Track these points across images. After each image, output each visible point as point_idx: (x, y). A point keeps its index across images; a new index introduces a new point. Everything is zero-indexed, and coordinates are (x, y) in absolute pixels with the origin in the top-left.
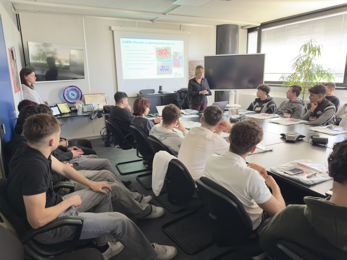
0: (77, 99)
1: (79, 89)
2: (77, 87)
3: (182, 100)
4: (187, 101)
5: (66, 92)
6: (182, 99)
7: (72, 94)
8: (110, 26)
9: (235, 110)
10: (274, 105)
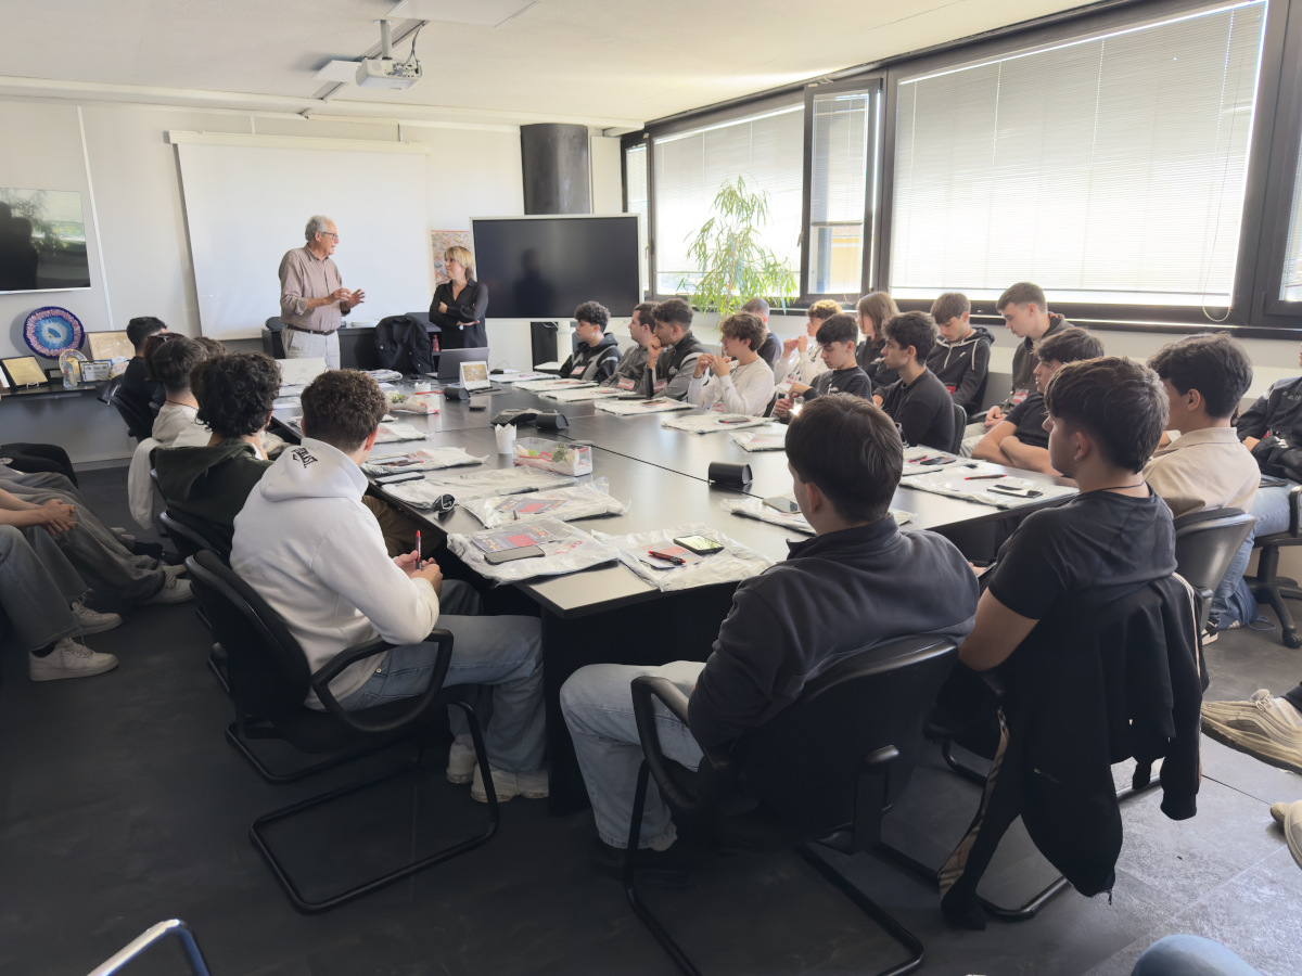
0: (67, 344)
1: (72, 315)
2: (66, 311)
3: (394, 348)
4: (411, 349)
5: (31, 325)
6: (394, 343)
7: (51, 331)
8: (166, 130)
9: (476, 367)
10: (615, 359)
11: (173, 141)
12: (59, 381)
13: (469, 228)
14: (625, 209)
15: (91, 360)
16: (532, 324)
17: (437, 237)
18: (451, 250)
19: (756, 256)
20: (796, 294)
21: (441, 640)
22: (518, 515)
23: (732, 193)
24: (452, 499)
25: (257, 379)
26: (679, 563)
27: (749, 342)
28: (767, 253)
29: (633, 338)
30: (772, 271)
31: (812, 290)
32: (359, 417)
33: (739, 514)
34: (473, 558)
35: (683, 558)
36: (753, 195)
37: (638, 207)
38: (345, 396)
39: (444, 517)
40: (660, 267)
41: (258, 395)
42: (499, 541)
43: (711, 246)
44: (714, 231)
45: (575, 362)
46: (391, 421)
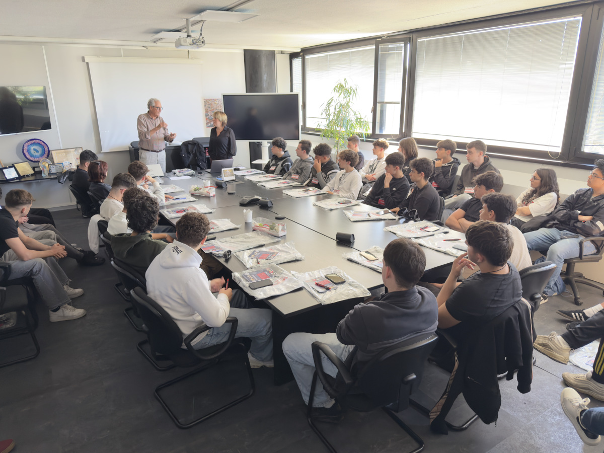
0: (42, 155)
1: (44, 142)
2: (41, 141)
3: (189, 156)
5: (25, 148)
6: (189, 153)
8: (83, 56)
9: (228, 170)
10: (290, 164)
11: (86, 61)
12: (40, 172)
14: (292, 91)
15: (53, 164)
16: (250, 143)
17: (206, 102)
18: (216, 113)
19: (352, 114)
20: (370, 132)
22: (259, 260)
23: (341, 86)
26: (328, 289)
27: (350, 163)
28: (357, 113)
29: (298, 155)
30: (359, 121)
31: (377, 132)
33: (350, 260)
34: (244, 284)
35: (329, 286)
36: (351, 87)
37: (298, 90)
40: (307, 115)
42: (254, 276)
43: (332, 110)
44: (333, 104)
45: (271, 164)
46: (195, 201)
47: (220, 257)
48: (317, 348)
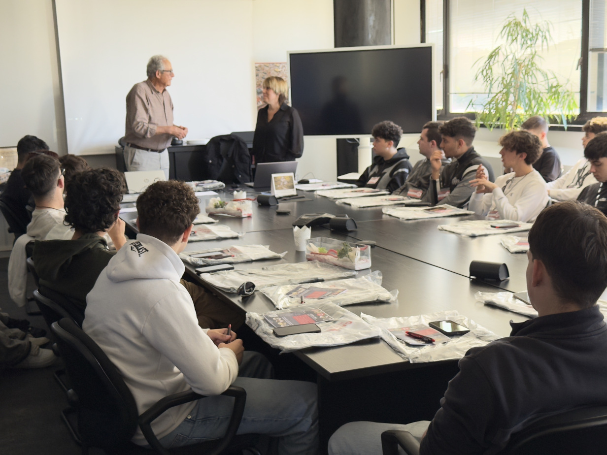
3: (220, 162)
4: (234, 162)
6: (220, 157)
9: (284, 177)
10: (406, 170)
13: (286, 60)
14: (423, 40)
16: (338, 140)
17: (259, 69)
18: (268, 80)
19: (540, 77)
20: (576, 112)
21: (236, 395)
22: (304, 300)
23: (517, 24)
24: (253, 286)
25: (106, 188)
26: (430, 341)
27: (525, 155)
28: (550, 76)
29: (422, 152)
30: (554, 91)
31: (591, 107)
32: (177, 218)
33: (491, 305)
34: (265, 331)
35: (433, 338)
36: (537, 26)
37: (434, 39)
38: (167, 202)
39: (247, 299)
40: (452, 89)
41: (108, 199)
42: (285, 319)
43: (497, 71)
44: (500, 58)
45: (371, 173)
46: (212, 223)
47: (232, 294)
48: (391, 441)
